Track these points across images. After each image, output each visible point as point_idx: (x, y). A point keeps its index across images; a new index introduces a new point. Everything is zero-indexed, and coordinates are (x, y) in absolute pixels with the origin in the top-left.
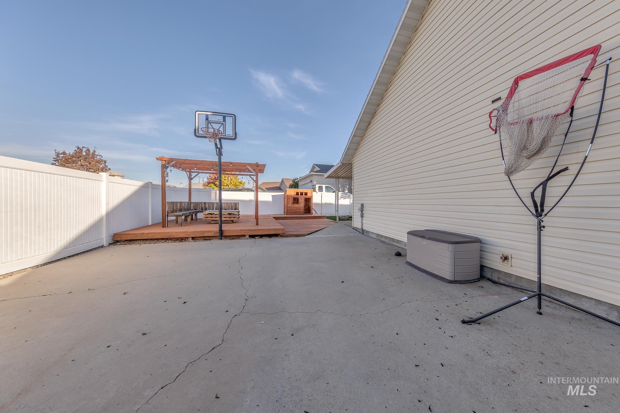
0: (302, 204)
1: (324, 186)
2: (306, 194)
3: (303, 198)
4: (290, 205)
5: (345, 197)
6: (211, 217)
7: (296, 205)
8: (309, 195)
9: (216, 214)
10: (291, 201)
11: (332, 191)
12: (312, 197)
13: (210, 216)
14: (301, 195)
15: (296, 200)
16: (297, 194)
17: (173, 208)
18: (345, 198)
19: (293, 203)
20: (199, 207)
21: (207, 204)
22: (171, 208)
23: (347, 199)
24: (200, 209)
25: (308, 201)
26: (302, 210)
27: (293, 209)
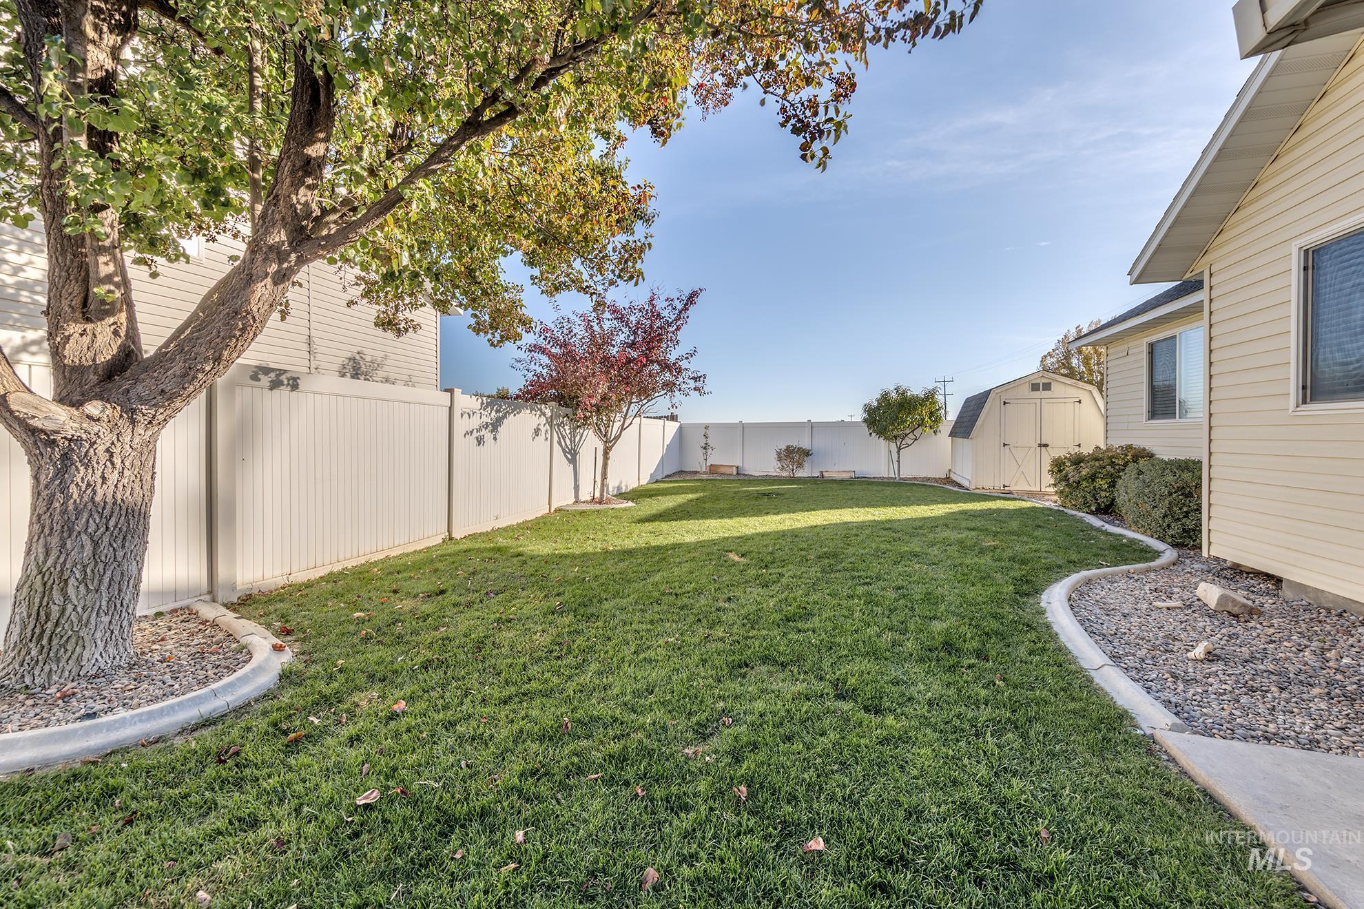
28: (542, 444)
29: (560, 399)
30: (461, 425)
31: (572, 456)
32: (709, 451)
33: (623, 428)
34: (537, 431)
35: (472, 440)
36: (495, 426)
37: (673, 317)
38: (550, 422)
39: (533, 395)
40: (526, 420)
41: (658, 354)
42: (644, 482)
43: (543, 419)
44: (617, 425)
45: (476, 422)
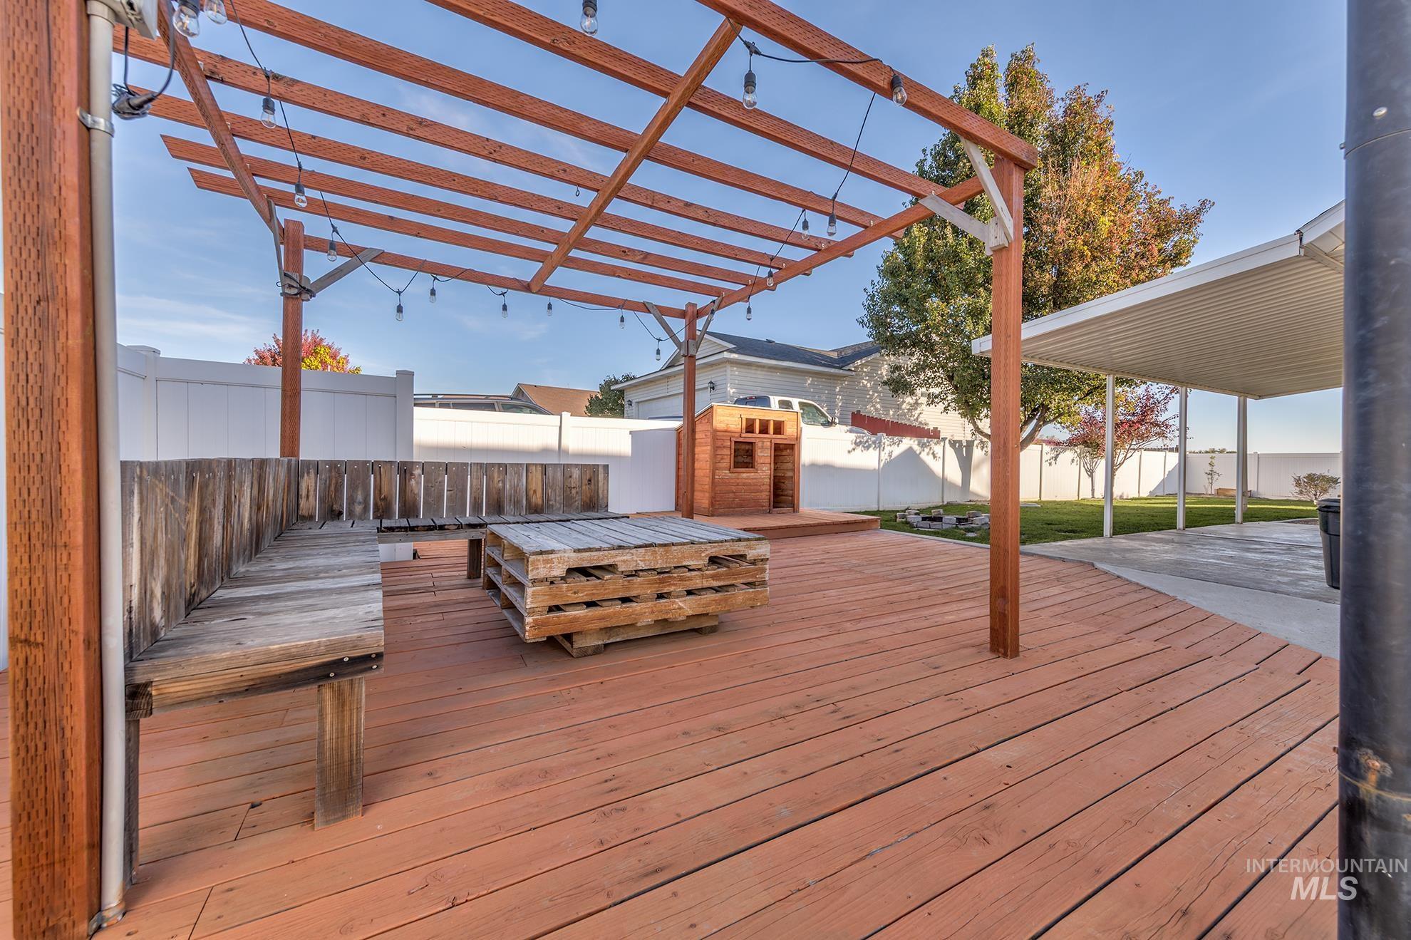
0: (763, 471)
1: (795, 402)
2: (779, 427)
3: (769, 444)
4: (724, 474)
5: (867, 441)
6: (590, 604)
7: (746, 475)
8: (789, 430)
9: (632, 567)
10: (727, 454)
11: (822, 420)
12: (798, 438)
13: (585, 588)
14: (760, 433)
15: (744, 455)
16: (750, 428)
17: (202, 542)
18: (868, 448)
19: (737, 465)
20: (360, 497)
21: (417, 472)
22: (185, 540)
23: (871, 449)
24: (366, 509)
25: (785, 452)
26: (765, 495)
27: (734, 488)
28: (1075, 468)
29: (1085, 443)
30: (1045, 457)
31: (1091, 473)
32: (1216, 477)
33: (1125, 458)
34: (1073, 461)
35: (1047, 463)
36: (1056, 458)
37: (1162, 398)
38: (1079, 455)
39: (1071, 443)
40: (1068, 455)
41: (1152, 417)
42: (1144, 494)
43: (1076, 455)
44: (1122, 456)
45: (1049, 457)
